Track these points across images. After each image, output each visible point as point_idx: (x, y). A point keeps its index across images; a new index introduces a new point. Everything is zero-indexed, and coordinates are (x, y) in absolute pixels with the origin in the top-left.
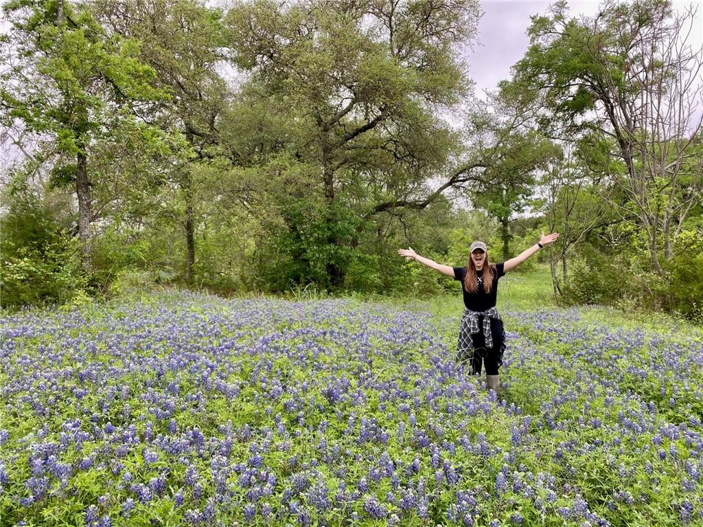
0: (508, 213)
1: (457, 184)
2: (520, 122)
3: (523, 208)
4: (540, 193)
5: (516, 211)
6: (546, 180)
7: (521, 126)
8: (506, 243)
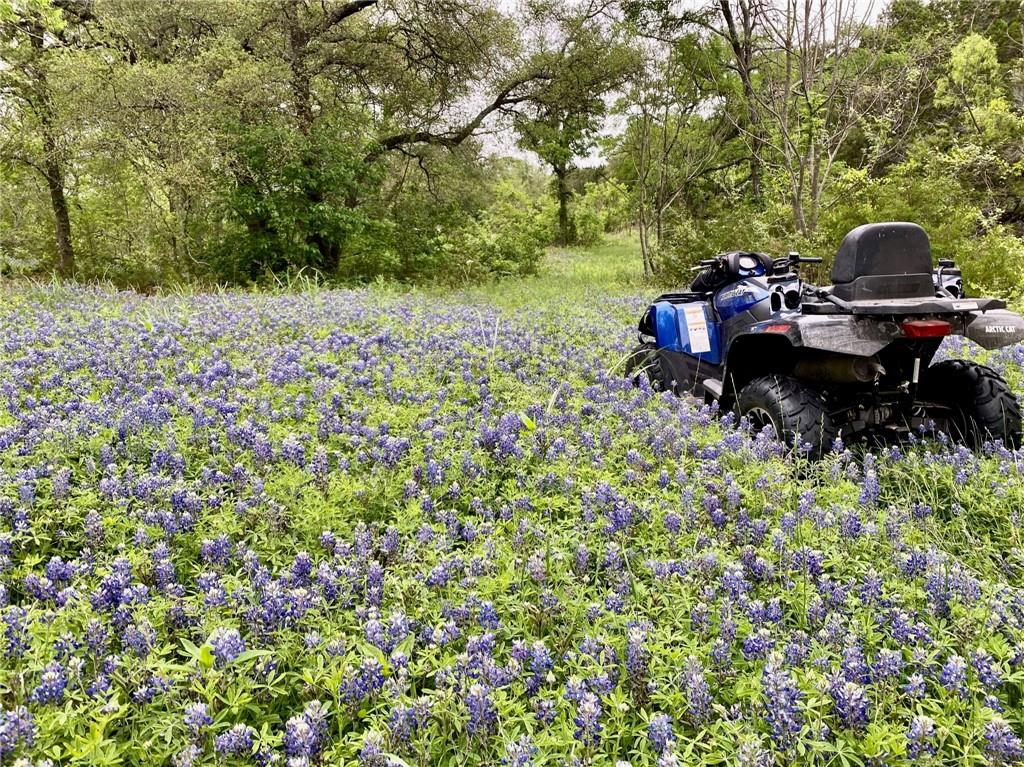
0: (567, 156)
1: (507, 106)
2: (599, 8)
3: (589, 150)
4: (614, 126)
5: (578, 154)
6: (622, 107)
7: (600, 15)
8: (563, 203)
